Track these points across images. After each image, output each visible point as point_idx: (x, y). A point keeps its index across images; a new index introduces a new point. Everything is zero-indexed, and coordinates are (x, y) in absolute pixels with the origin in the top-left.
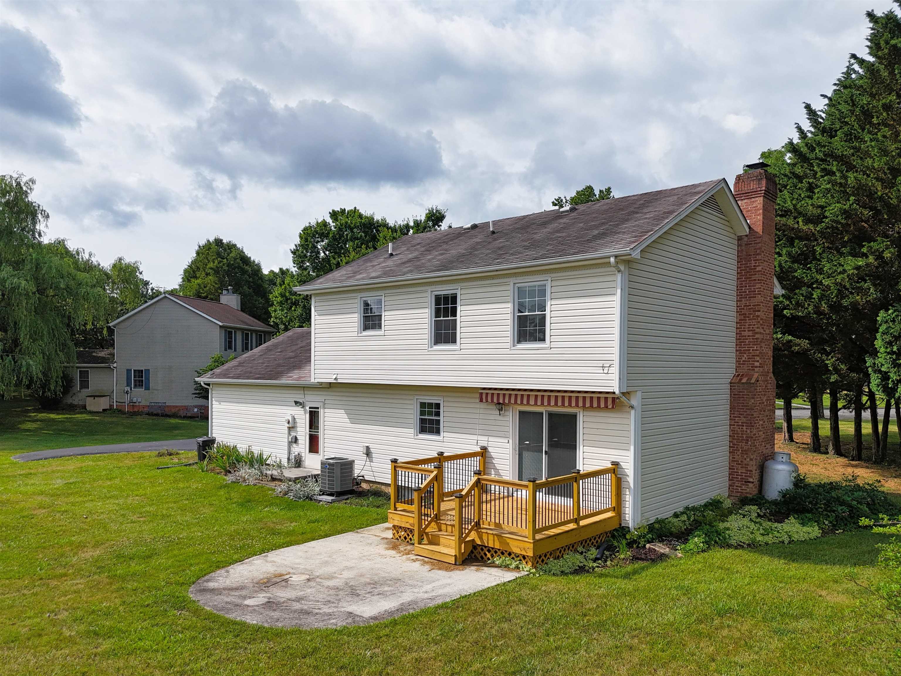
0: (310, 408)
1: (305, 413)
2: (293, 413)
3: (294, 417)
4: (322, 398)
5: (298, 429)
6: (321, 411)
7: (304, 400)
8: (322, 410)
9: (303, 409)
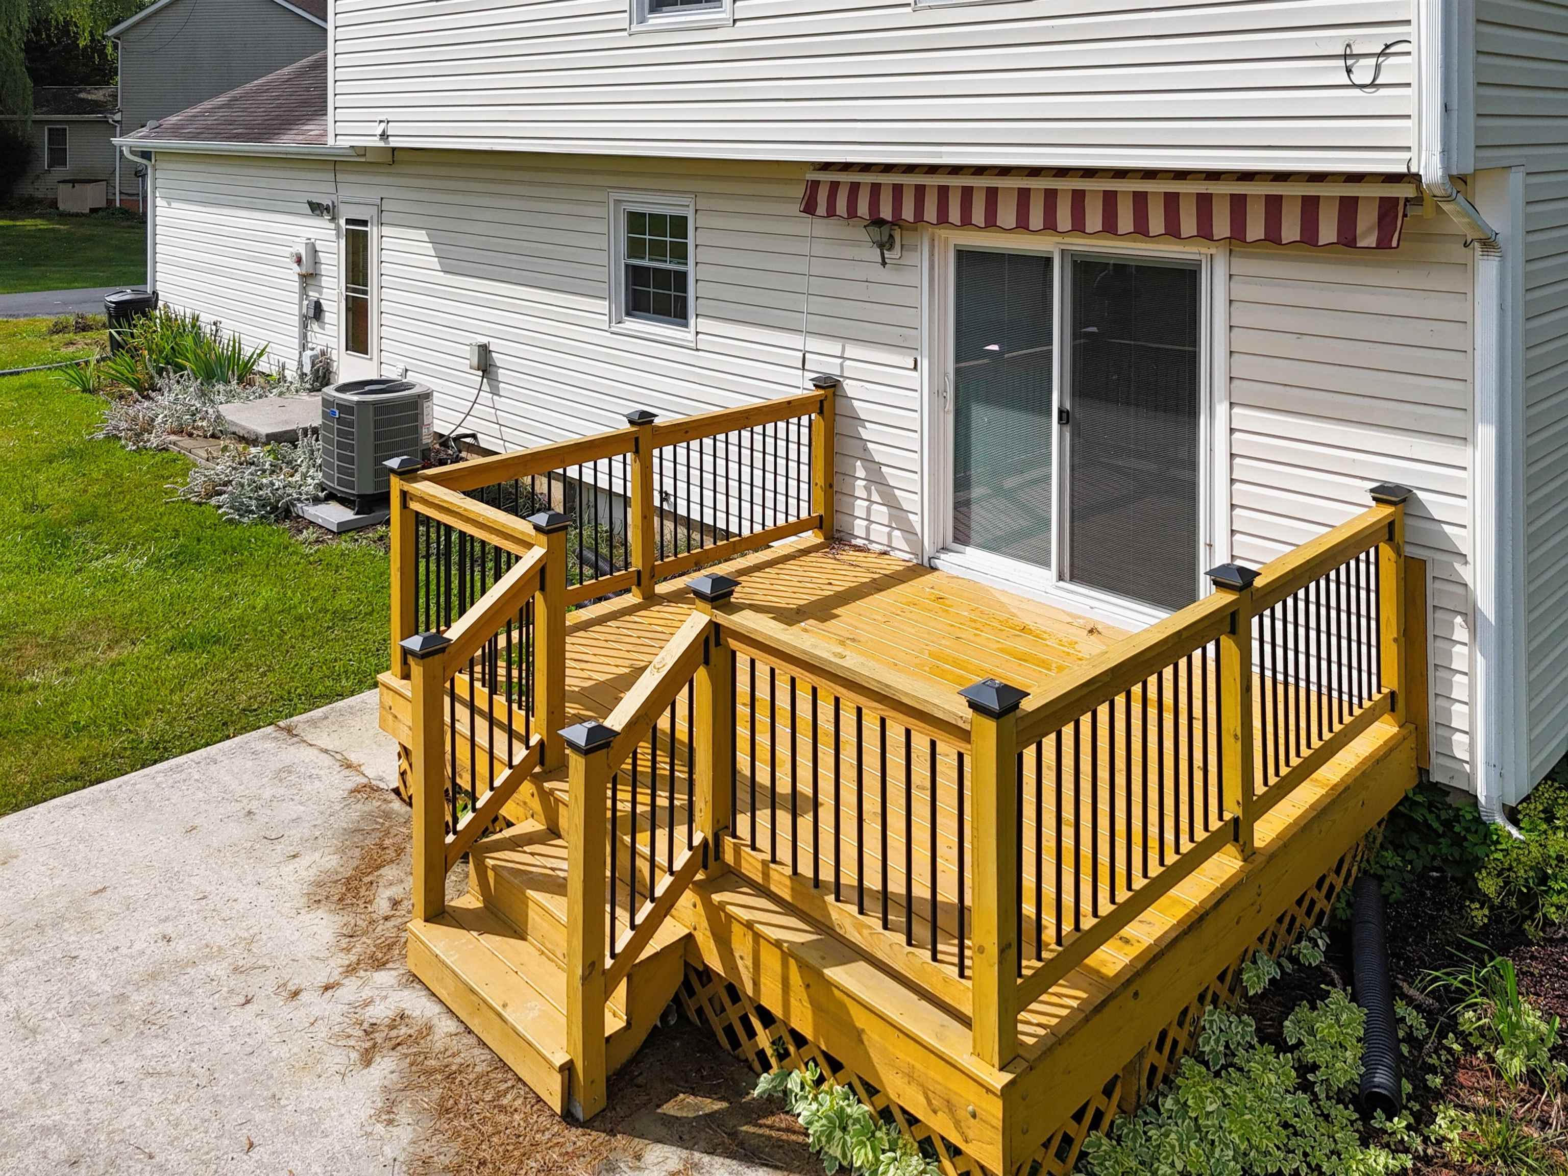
0: (348, 221)
1: (338, 236)
2: (312, 233)
3: (313, 245)
4: (373, 195)
5: (325, 281)
6: (373, 231)
7: (334, 197)
8: (375, 229)
9: (332, 226)
